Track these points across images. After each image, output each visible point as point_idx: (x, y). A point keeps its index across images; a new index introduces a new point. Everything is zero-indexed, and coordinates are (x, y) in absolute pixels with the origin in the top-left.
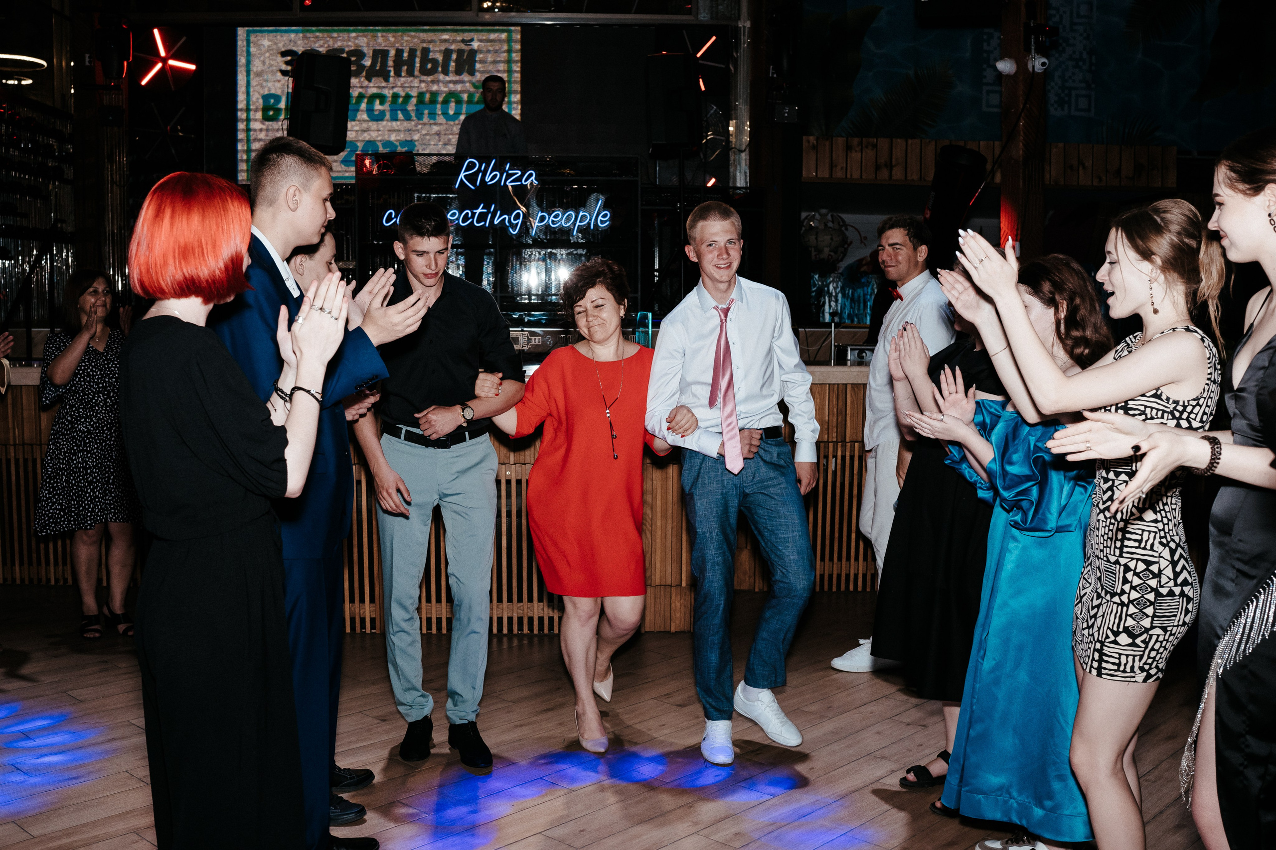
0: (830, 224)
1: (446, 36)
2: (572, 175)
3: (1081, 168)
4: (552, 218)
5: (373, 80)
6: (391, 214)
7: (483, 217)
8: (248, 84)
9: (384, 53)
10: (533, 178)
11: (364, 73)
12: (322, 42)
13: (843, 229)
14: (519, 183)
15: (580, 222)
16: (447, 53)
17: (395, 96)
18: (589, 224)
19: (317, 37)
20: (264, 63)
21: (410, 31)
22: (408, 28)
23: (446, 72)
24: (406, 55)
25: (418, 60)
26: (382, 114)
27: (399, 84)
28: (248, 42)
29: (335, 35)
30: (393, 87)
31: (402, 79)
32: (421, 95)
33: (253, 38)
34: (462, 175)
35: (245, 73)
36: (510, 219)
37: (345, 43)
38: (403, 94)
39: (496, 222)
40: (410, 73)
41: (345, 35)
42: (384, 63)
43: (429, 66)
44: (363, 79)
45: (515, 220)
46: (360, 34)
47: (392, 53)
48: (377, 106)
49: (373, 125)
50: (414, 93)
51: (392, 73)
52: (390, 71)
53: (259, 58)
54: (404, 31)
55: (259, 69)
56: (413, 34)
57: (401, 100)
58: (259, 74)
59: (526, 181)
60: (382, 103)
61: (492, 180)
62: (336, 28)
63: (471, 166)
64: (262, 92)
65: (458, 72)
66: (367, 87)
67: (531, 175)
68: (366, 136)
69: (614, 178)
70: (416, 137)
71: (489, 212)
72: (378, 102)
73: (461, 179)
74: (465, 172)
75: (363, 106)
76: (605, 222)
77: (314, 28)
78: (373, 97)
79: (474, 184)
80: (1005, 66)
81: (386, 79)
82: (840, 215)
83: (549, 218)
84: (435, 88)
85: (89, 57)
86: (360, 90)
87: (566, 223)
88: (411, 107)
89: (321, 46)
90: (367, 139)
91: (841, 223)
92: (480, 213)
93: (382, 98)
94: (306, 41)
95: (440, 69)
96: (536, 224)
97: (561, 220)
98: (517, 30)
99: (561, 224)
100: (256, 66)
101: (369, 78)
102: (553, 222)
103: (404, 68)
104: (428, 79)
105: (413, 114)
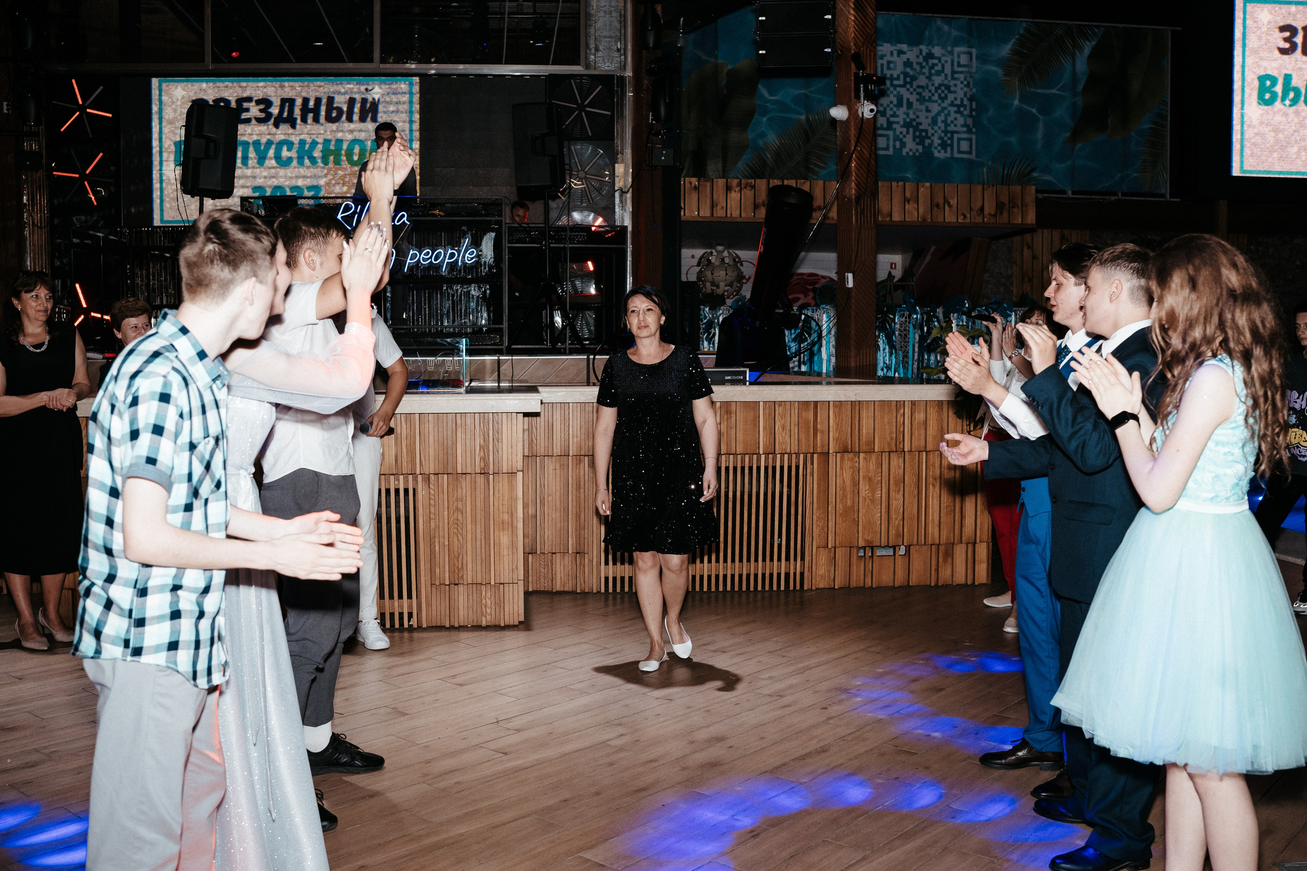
0: (727, 261)
1: (349, 86)
2: (442, 216)
3: (947, 207)
4: (422, 256)
5: (281, 127)
8: (161, 131)
9: (292, 102)
10: (405, 219)
11: (272, 120)
12: (231, 91)
15: (449, 259)
16: (352, 102)
17: (302, 143)
18: (457, 260)
19: (227, 87)
20: (175, 111)
21: (316, 81)
22: (314, 78)
23: (350, 119)
24: (311, 104)
25: (323, 108)
26: (290, 159)
27: (306, 131)
28: (163, 92)
29: (244, 84)
30: (299, 134)
31: (309, 126)
32: (327, 141)
33: (166, 88)
35: (158, 121)
37: (253, 92)
38: (309, 140)
40: (316, 120)
41: (254, 85)
42: (291, 111)
43: (334, 113)
44: (270, 127)
46: (268, 84)
47: (299, 102)
48: (285, 153)
49: (281, 170)
50: (320, 140)
51: (299, 121)
52: (296, 119)
53: (170, 106)
54: (309, 81)
55: (171, 117)
56: (318, 83)
57: (307, 146)
58: (171, 122)
60: (289, 150)
62: (246, 78)
64: (174, 139)
65: (363, 119)
66: (275, 134)
67: (403, 216)
68: (275, 182)
69: (480, 218)
70: (322, 182)
72: (285, 148)
74: (342, 213)
75: (271, 153)
76: (472, 259)
77: (224, 79)
78: (281, 143)
79: (350, 224)
80: (839, 113)
81: (293, 126)
83: (420, 255)
84: (340, 135)
85: (7, 105)
86: (269, 137)
87: (436, 260)
88: (317, 154)
89: (231, 96)
90: (275, 184)
93: (290, 145)
94: (216, 90)
95: (344, 117)
96: (408, 261)
97: (431, 257)
98: (417, 79)
99: (431, 262)
100: (168, 114)
101: (276, 125)
102: (424, 260)
103: (310, 116)
104: (334, 126)
105: (319, 161)
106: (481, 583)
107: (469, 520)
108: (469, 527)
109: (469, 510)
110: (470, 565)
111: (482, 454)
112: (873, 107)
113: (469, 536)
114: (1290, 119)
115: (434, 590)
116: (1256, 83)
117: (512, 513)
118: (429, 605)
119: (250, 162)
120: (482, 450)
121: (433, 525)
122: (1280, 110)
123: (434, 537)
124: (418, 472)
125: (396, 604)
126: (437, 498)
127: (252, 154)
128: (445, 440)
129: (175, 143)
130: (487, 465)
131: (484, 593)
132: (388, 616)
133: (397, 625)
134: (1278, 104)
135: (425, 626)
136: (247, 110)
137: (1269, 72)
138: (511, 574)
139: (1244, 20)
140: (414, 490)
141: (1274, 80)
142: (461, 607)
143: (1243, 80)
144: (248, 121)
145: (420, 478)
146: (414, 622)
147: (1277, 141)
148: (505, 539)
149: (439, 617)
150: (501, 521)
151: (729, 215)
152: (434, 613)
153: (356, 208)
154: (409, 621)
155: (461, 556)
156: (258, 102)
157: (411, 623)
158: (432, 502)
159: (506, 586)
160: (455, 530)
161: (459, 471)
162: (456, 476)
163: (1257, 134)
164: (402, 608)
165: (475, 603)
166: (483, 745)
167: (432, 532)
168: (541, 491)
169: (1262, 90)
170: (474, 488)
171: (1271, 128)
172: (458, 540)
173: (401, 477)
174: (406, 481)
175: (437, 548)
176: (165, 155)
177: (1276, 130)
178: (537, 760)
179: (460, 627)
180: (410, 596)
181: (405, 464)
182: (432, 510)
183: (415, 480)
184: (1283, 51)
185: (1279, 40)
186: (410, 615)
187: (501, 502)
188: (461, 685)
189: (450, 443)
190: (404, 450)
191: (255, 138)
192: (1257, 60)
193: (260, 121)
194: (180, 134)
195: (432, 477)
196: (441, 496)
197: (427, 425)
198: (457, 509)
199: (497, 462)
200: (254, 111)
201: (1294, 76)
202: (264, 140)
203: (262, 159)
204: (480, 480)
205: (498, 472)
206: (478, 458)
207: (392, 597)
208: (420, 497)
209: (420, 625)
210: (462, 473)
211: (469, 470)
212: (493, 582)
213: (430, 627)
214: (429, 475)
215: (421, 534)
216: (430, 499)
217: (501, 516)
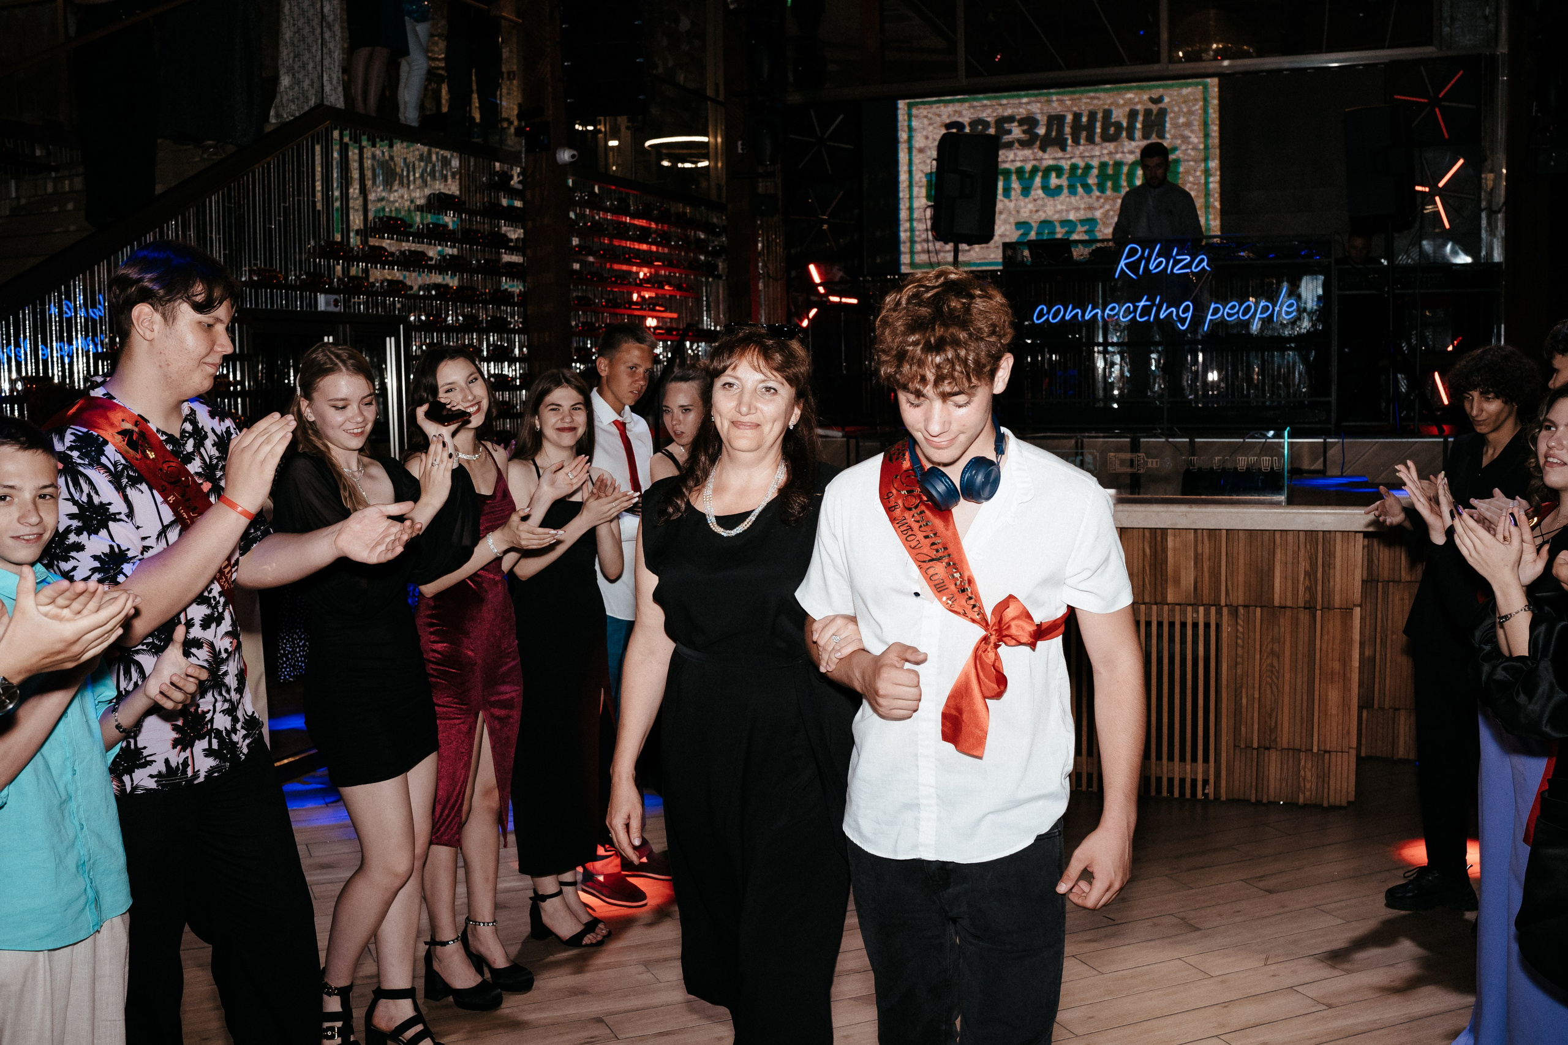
1: (1130, 95)
2: (1251, 259)
4: (1227, 310)
5: (1049, 150)
6: (1042, 309)
7: (1146, 311)
8: (910, 163)
10: (1205, 264)
11: (1038, 143)
12: (989, 111)
14: (1188, 270)
15: (1261, 313)
16: (1132, 115)
18: (1272, 315)
19: (985, 106)
20: (927, 138)
21: (1090, 91)
22: (1087, 88)
23: (1131, 137)
24: (1084, 119)
25: (1098, 125)
26: (1059, 188)
27: (1078, 153)
28: (910, 116)
29: (1004, 102)
30: (1071, 158)
31: (1081, 148)
32: (1103, 166)
33: (914, 111)
34: (1122, 263)
35: (906, 151)
36: (1178, 312)
37: (1016, 110)
38: (1082, 164)
39: (1162, 316)
40: (1090, 140)
41: (1016, 101)
42: (1060, 131)
43: (1112, 130)
44: (1036, 150)
45: (1183, 313)
46: (1033, 99)
47: (1069, 118)
48: (1054, 181)
49: (1050, 202)
50: (1095, 163)
51: (1069, 142)
52: (1066, 139)
53: (921, 132)
54: (1082, 92)
55: (922, 145)
56: (1092, 94)
57: (1080, 171)
58: (921, 151)
59: (1196, 267)
60: (1058, 176)
61: (1157, 267)
62: (1006, 94)
63: (1133, 252)
64: (925, 170)
66: (1042, 159)
67: (1202, 260)
68: (1042, 216)
69: (1302, 261)
70: (1098, 214)
71: (1153, 304)
72: (1054, 175)
73: (1122, 268)
74: (1126, 259)
75: (1038, 180)
76: (1292, 312)
77: (981, 96)
78: (1047, 171)
79: (1136, 272)
81: (1063, 149)
83: (1224, 309)
84: (1118, 156)
85: (742, 144)
86: (1034, 163)
87: (1244, 315)
88: (1092, 181)
89: (989, 116)
90: (1042, 218)
92: (1144, 306)
93: (1059, 170)
94: (972, 111)
95: (1124, 134)
96: (1209, 317)
97: (1238, 312)
98: (1213, 82)
99: (1238, 317)
100: (919, 142)
101: (1043, 149)
102: (1229, 315)
103: (1084, 134)
104: (1111, 146)
105: (1094, 188)
106: (1300, 750)
107: (1287, 667)
108: (1287, 676)
109: (1287, 653)
110: (1286, 725)
111: (1307, 582)
113: (1287, 688)
115: (1237, 752)
117: (1345, 661)
118: (1230, 771)
119: (1013, 193)
120: (1307, 579)
121: (1239, 671)
123: (1241, 687)
124: (1223, 603)
125: (1188, 767)
126: (1246, 636)
127: (1015, 185)
128: (1259, 564)
129: (926, 174)
130: (1313, 596)
131: (1303, 763)
132: (1177, 782)
133: (1188, 795)
135: (1223, 798)
136: (1009, 132)
138: (1340, 740)
140: (1217, 625)
142: (1272, 777)
144: (1009, 145)
145: (1225, 611)
146: (1210, 790)
148: (1334, 695)
149: (1241, 791)
150: (1329, 671)
152: (1237, 783)
153: (1143, 252)
154: (1204, 789)
155: (1274, 714)
156: (1021, 122)
157: (1206, 791)
158: (1240, 642)
159: (1333, 755)
160: (1268, 679)
161: (1277, 603)
162: (1272, 611)
164: (1196, 774)
165: (1290, 774)
166: (1299, 989)
167: (1239, 681)
168: (1382, 627)
170: (1295, 623)
172: (1272, 692)
173: (1201, 609)
174: (1207, 614)
175: (1244, 701)
176: (916, 190)
178: (1374, 1022)
179: (1270, 803)
180: (1206, 760)
181: (1206, 592)
182: (1240, 651)
183: (1219, 613)
186: (1206, 782)
187: (1331, 645)
188: (1270, 892)
189: (1266, 568)
190: (1206, 574)
191: (1019, 164)
193: (1024, 144)
194: (931, 166)
195: (1241, 610)
196: (1251, 634)
197: (1236, 544)
198: (1272, 651)
199: (1328, 594)
200: (1017, 132)
202: (1028, 167)
203: (1026, 191)
204: (1304, 617)
205: (1327, 608)
206: (1301, 588)
207: (1183, 759)
208: (1225, 635)
209: (1217, 798)
210: (1281, 607)
211: (1289, 604)
212: (1315, 750)
213: (1231, 801)
214: (1237, 607)
215: (1224, 682)
216: (1237, 637)
217: (1330, 663)
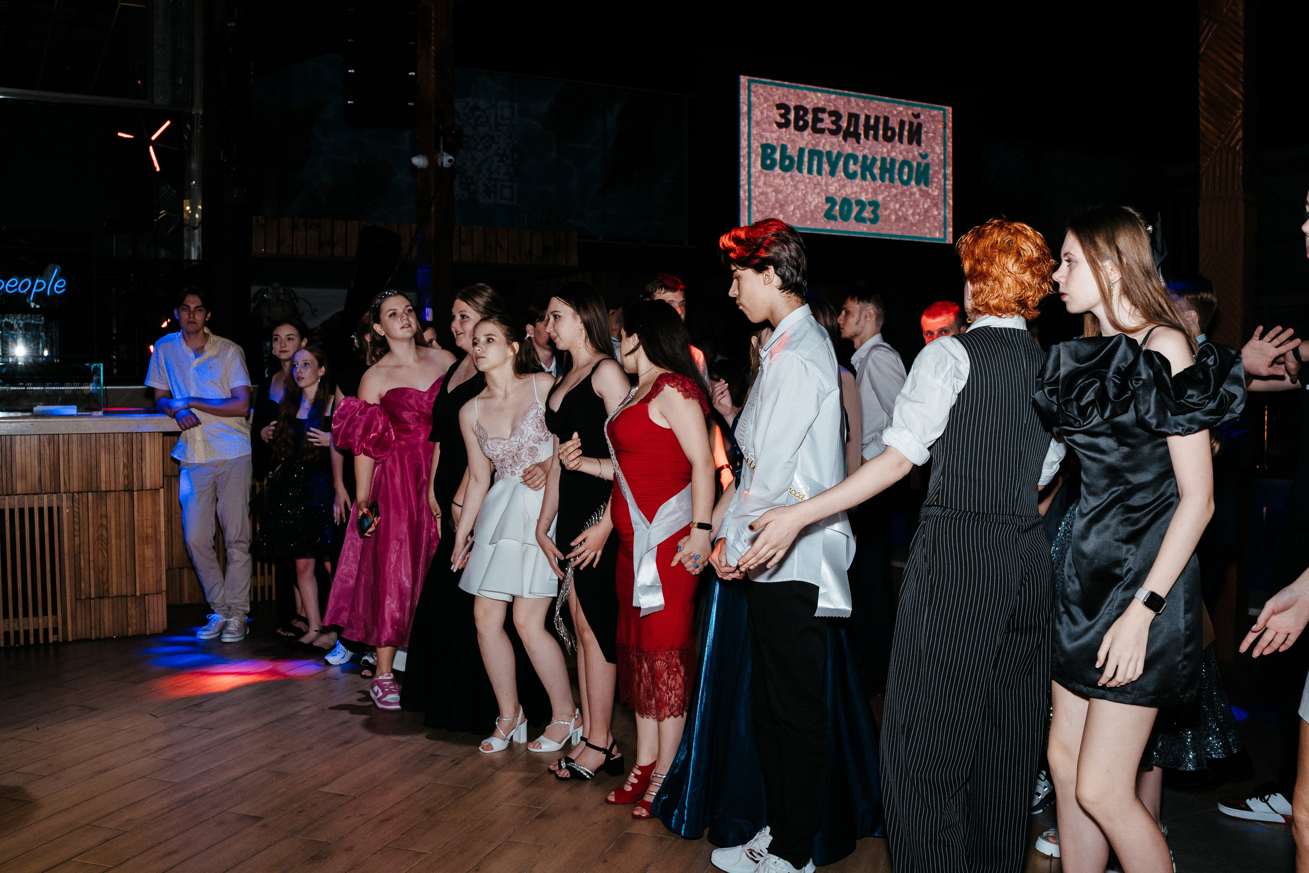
0: (282, 297)
2: (28, 246)
3: (499, 250)
4: (8, 285)
13: (294, 301)
15: (38, 288)
18: (46, 290)
69: (70, 249)
76: (62, 289)
80: (419, 161)
82: (291, 288)
83: (6, 284)
87: (23, 289)
91: (292, 296)
97: (18, 287)
99: (19, 290)
102: (11, 289)
106: (127, 596)
107: (113, 535)
108: (114, 542)
109: (113, 524)
110: (115, 579)
111: (126, 472)
112: (451, 157)
113: (114, 551)
114: (787, 183)
115: (79, 604)
116: (760, 150)
117: (156, 528)
118: (74, 618)
120: (126, 469)
121: (77, 541)
122: (779, 174)
123: (80, 553)
124: (62, 490)
125: (41, 621)
126: (81, 515)
128: (89, 461)
130: (131, 482)
131: (129, 605)
133: (42, 641)
134: (777, 170)
135: (70, 639)
137: (770, 142)
138: (155, 586)
139: (749, 96)
140: (58, 508)
141: (773, 149)
142: (107, 618)
143: (749, 146)
145: (64, 497)
146: (59, 637)
147: (777, 201)
148: (149, 552)
149: (84, 632)
150: (145, 535)
151: (295, 253)
152: (80, 627)
155: (106, 571)
157: (56, 636)
158: (76, 520)
159: (151, 597)
160: (100, 546)
161: (103, 488)
162: (101, 495)
163: (761, 194)
164: (47, 624)
165: (120, 615)
167: (77, 549)
169: (764, 157)
170: (118, 504)
171: (772, 189)
172: (103, 554)
173: (45, 497)
174: (50, 500)
175: (82, 564)
177: (777, 191)
179: (106, 638)
180: (55, 612)
181: (48, 483)
182: (77, 527)
183: (60, 499)
184: (780, 125)
185: (776, 115)
186: (55, 631)
187: (145, 517)
189: (94, 462)
190: (50, 468)
192: (760, 131)
195: (76, 494)
196: (85, 512)
198: (101, 524)
199: (142, 480)
201: (789, 146)
204: (125, 497)
205: (141, 490)
206: (121, 477)
207: (35, 614)
208: (65, 515)
209: (65, 642)
210: (107, 491)
211: (113, 489)
212: (138, 594)
213: (77, 641)
214: (73, 493)
215: (66, 551)
216: (74, 516)
217: (145, 530)
